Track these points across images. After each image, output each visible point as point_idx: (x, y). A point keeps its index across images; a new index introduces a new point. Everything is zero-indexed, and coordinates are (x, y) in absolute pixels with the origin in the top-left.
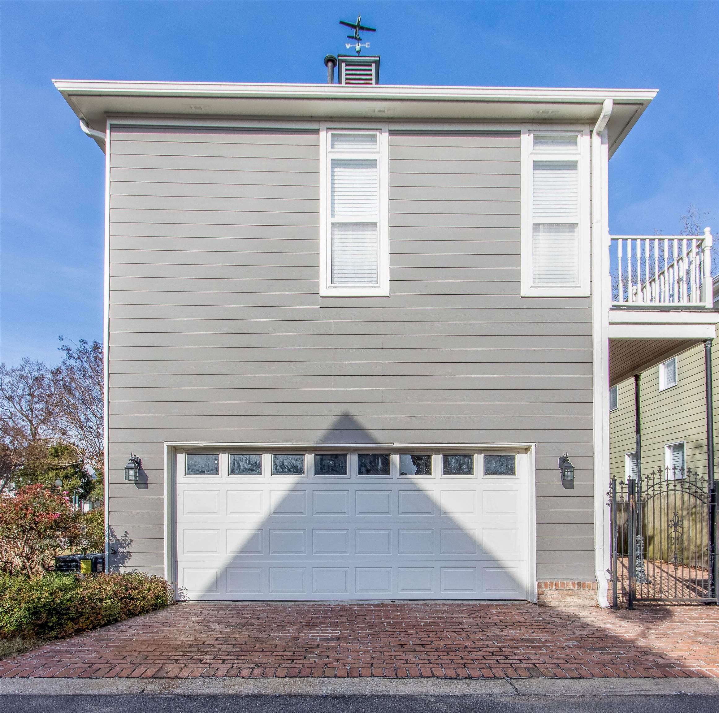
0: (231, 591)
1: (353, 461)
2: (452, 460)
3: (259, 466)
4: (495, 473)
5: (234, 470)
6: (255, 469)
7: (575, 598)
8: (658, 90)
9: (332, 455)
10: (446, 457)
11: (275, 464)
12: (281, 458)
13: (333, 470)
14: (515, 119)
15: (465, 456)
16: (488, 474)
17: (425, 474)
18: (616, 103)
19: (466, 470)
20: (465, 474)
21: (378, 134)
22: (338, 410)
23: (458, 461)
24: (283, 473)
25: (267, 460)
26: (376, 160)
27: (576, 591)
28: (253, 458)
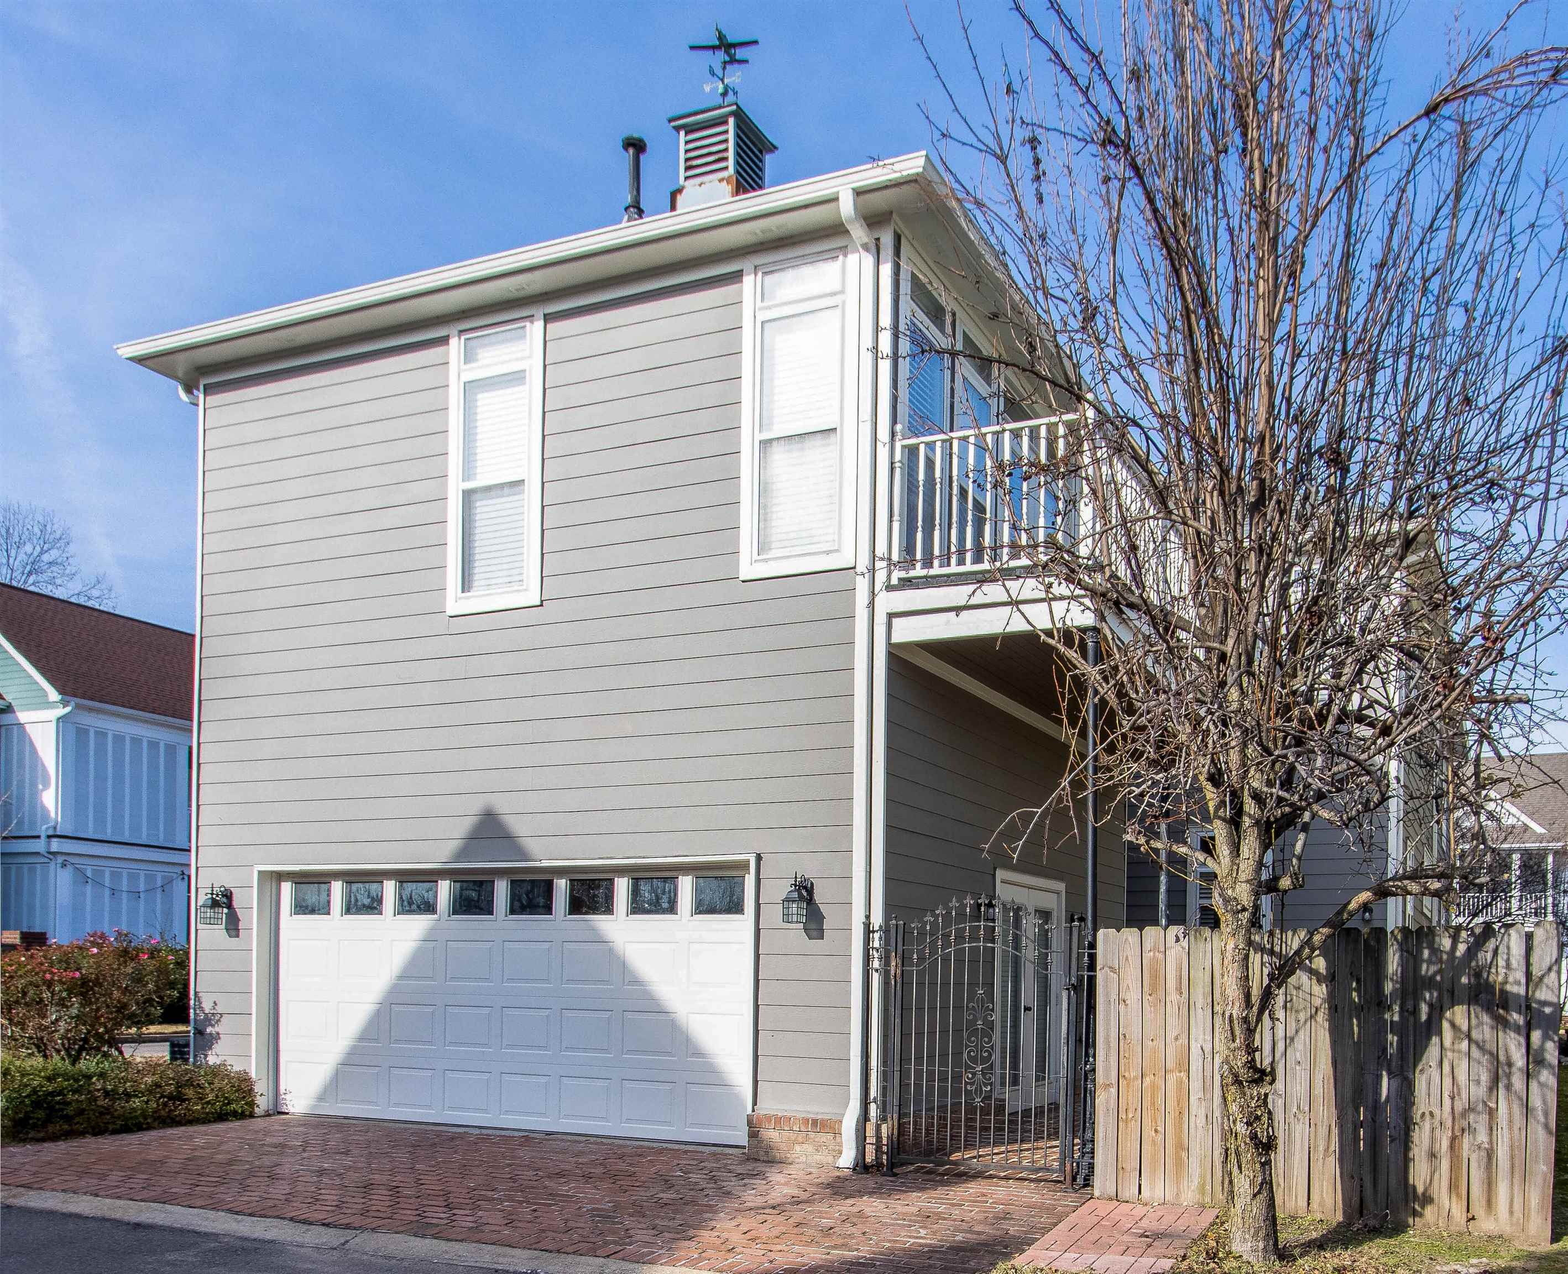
0: (343, 1101)
1: (502, 890)
2: (645, 888)
3: (380, 901)
4: (712, 910)
5: (351, 907)
6: (374, 906)
7: (809, 1148)
8: (924, 153)
9: (474, 882)
10: (636, 881)
11: (401, 898)
12: (409, 887)
13: (476, 907)
14: (732, 250)
15: (665, 879)
16: (700, 913)
17: (605, 913)
18: (858, 193)
19: (665, 905)
20: (664, 911)
21: (528, 324)
22: (475, 806)
23: (653, 890)
24: (410, 912)
25: (390, 889)
26: (524, 371)
27: (812, 1135)
28: (374, 886)
